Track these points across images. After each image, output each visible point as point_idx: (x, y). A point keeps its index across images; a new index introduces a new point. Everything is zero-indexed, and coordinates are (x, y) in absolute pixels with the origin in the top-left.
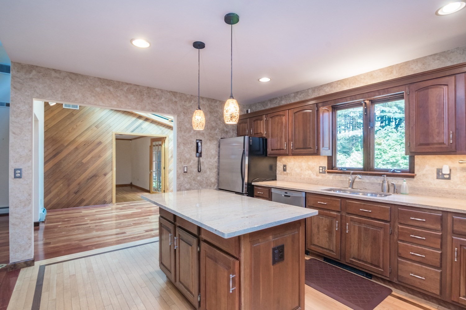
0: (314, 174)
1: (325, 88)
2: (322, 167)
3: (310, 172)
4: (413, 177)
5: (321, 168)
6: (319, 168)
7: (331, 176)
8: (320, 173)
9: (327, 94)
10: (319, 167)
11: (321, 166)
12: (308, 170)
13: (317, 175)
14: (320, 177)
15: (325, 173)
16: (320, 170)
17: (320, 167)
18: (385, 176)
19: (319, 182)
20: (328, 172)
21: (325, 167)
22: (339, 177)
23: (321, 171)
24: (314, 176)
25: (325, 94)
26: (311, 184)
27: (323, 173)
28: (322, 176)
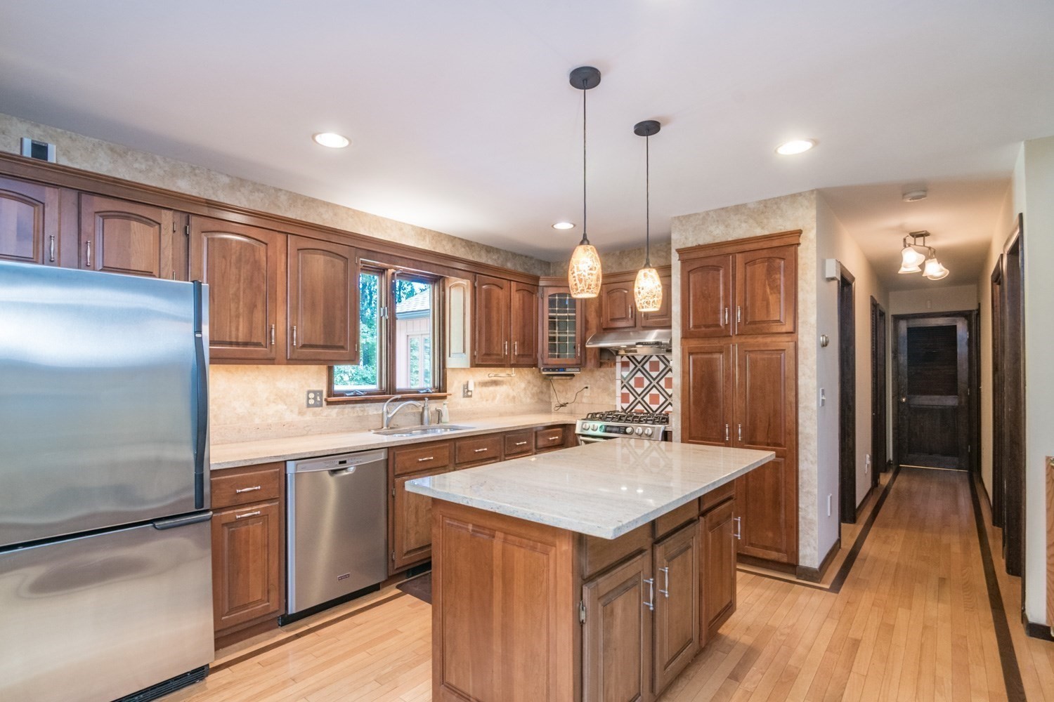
0: (292, 411)
1: (322, 210)
2: (315, 392)
3: (281, 407)
4: (444, 397)
5: (312, 395)
6: (305, 396)
7: (334, 411)
8: (309, 406)
9: (325, 225)
10: (306, 393)
11: (311, 389)
12: (274, 402)
13: (301, 413)
14: (309, 416)
15: (321, 406)
16: (308, 399)
17: (309, 392)
18: (427, 399)
19: (310, 430)
20: (329, 403)
21: (321, 392)
22: (350, 410)
23: (312, 402)
24: (291, 417)
25: (321, 224)
26: (289, 437)
27: (317, 406)
28: (315, 414)
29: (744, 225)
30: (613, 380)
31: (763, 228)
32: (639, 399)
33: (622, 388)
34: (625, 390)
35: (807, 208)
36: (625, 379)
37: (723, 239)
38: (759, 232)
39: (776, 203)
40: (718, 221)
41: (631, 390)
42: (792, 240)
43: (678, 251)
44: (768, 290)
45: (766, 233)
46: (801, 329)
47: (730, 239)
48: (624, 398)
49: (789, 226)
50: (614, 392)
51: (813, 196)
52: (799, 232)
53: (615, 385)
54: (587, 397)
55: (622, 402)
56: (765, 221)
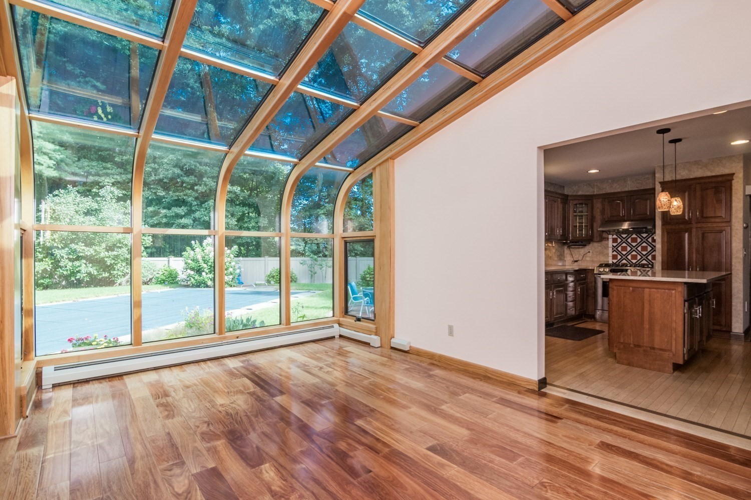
29: (700, 170)
30: (607, 247)
31: (711, 172)
32: (624, 257)
33: (613, 252)
34: (615, 253)
35: (738, 163)
36: (615, 247)
37: (688, 177)
38: (709, 174)
39: (720, 160)
40: (684, 168)
41: (619, 253)
42: (729, 178)
43: (660, 183)
44: (715, 202)
45: (713, 174)
46: (734, 220)
47: (691, 177)
48: (614, 257)
49: (726, 171)
50: (608, 254)
51: (742, 157)
52: (734, 174)
53: (608, 250)
54: (589, 257)
55: (613, 259)
56: (713, 168)
